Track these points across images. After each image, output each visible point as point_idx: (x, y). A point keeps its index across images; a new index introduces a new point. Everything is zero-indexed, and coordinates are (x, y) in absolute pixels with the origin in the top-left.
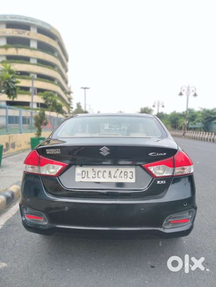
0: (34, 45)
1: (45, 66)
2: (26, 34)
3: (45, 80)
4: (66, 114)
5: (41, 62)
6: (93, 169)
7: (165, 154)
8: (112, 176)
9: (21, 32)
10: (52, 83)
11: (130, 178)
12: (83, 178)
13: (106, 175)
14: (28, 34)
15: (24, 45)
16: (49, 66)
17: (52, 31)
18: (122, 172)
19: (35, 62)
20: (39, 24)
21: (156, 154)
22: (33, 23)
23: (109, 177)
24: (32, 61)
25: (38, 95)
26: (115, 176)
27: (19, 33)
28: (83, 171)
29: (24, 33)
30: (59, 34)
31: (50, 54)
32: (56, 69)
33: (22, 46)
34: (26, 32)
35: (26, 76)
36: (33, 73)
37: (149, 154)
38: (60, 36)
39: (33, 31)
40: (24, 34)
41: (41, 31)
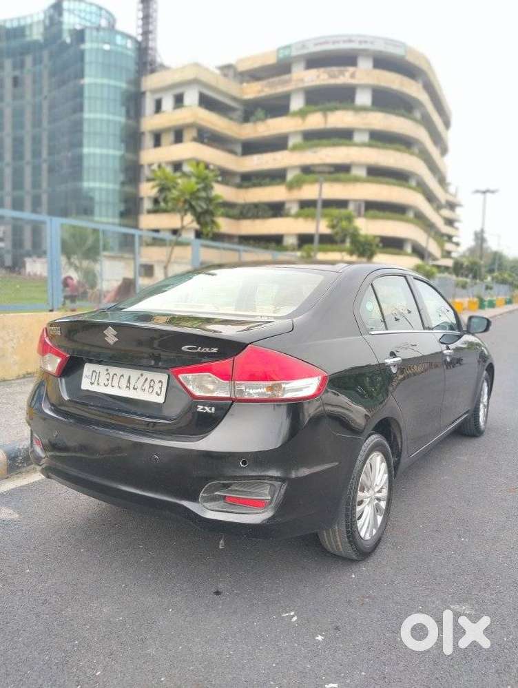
0: (363, 98)
1: (387, 145)
2: (347, 74)
3: (387, 179)
4: (435, 259)
5: (381, 138)
6: (107, 370)
7: (214, 350)
8: (132, 386)
9: (337, 73)
10: (400, 185)
11: (157, 393)
12: (92, 384)
13: (124, 382)
14: (353, 76)
15: (341, 102)
16: (397, 146)
17: (410, 58)
18: (146, 379)
19: (365, 138)
20: (379, 47)
21: (196, 349)
22: (363, 46)
23: (127, 387)
24: (358, 138)
25: (365, 216)
26: (136, 387)
27: (332, 77)
28: (94, 371)
29: (342, 73)
30: (427, 62)
31: (403, 116)
32: (416, 150)
33: (338, 105)
34: (347, 71)
35: (342, 176)
36: (360, 165)
37: (183, 348)
38: (430, 67)
39: (365, 65)
40: (344, 77)
41: (383, 62)
